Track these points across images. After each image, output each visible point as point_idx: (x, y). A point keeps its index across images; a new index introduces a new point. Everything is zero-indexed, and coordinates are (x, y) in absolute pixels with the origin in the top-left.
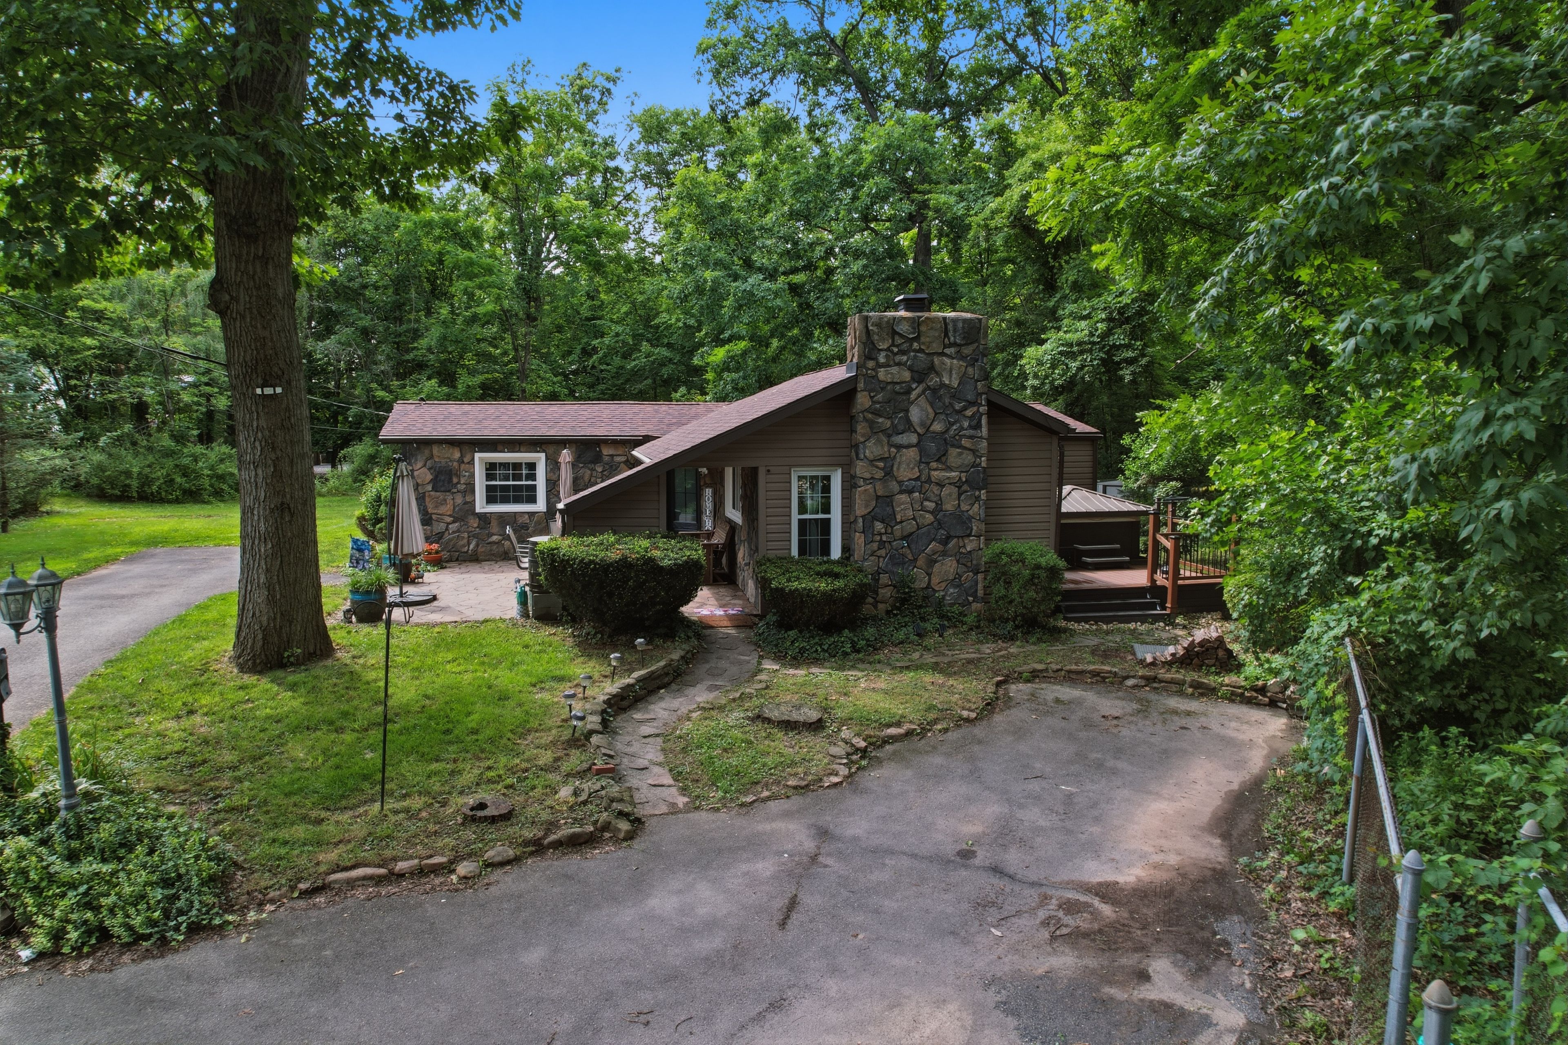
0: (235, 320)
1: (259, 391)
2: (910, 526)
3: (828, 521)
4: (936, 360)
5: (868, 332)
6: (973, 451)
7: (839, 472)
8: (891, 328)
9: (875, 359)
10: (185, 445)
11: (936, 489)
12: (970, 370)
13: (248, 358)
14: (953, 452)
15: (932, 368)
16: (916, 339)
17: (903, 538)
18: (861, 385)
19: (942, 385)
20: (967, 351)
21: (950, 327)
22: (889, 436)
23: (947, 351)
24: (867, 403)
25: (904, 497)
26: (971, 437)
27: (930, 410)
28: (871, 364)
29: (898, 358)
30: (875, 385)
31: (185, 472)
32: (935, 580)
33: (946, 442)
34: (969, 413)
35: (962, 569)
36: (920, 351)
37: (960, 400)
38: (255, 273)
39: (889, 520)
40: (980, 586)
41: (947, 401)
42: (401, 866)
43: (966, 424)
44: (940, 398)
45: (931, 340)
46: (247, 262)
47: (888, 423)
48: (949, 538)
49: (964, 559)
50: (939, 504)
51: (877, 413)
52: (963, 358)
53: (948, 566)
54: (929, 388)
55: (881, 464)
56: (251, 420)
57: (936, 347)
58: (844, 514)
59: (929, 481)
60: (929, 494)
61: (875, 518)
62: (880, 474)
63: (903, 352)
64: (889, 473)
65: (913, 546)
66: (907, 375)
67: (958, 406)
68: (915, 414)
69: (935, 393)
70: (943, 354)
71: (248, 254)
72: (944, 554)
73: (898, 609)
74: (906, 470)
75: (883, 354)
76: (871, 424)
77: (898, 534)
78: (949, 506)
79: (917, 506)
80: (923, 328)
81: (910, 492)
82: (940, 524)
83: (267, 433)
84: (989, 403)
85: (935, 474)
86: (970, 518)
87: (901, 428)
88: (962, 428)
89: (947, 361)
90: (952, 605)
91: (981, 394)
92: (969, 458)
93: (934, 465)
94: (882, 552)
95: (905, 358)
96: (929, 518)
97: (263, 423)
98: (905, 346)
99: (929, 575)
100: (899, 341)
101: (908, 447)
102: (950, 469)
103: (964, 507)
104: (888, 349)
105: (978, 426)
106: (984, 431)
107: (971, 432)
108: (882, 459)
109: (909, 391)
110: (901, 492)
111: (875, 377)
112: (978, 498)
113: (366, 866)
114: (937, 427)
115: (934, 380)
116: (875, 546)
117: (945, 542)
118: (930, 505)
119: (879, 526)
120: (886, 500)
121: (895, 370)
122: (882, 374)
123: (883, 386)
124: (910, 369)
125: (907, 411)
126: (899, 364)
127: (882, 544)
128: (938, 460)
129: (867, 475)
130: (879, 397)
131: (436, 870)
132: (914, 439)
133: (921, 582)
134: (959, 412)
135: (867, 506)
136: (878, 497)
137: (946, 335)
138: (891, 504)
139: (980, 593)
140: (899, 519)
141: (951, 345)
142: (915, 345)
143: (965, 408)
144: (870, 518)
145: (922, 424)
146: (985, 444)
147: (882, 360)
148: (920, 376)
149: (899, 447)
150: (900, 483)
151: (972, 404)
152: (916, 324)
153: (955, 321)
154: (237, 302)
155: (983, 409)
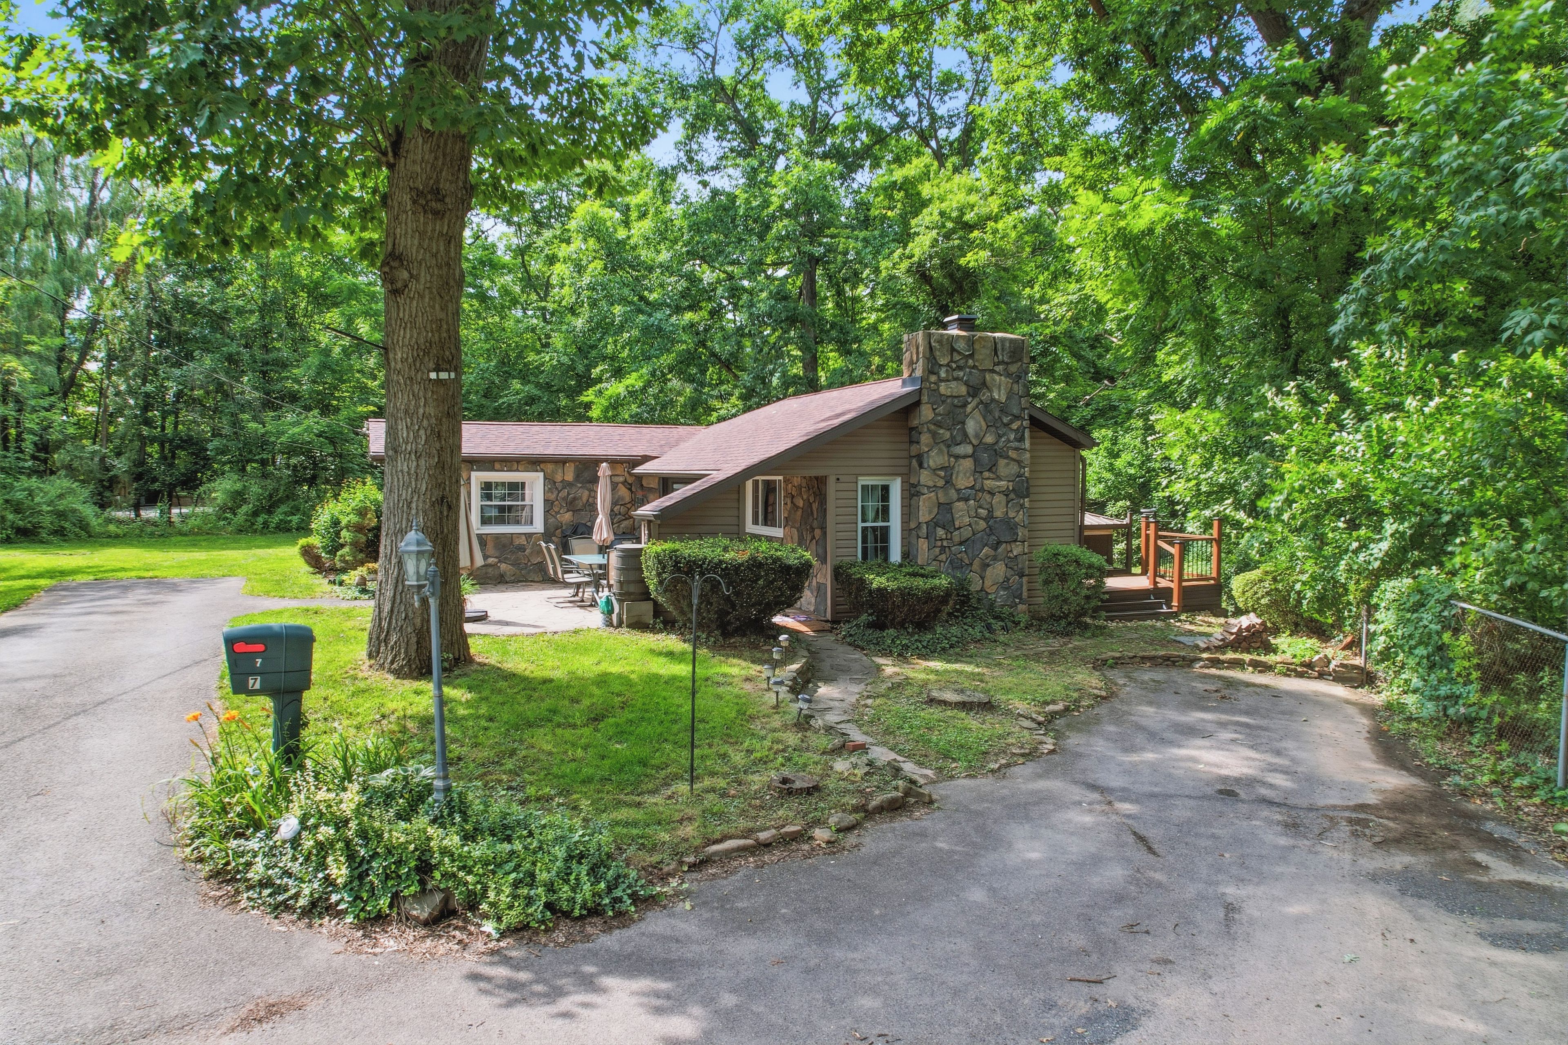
0: (412, 299)
1: (433, 375)
2: (967, 533)
3: (887, 528)
4: (988, 376)
5: (931, 348)
6: (1019, 462)
7: (899, 481)
8: (950, 344)
9: (937, 374)
10: (17, 480)
11: (988, 497)
12: (1015, 386)
13: (422, 341)
14: (1002, 462)
15: (984, 384)
16: (971, 356)
17: (961, 543)
18: (925, 398)
19: (993, 400)
20: (1013, 368)
21: (999, 346)
22: (949, 446)
23: (997, 368)
24: (931, 416)
25: (960, 505)
26: (1017, 449)
27: (983, 424)
28: (933, 378)
29: (956, 374)
30: (938, 399)
31: (18, 509)
32: (988, 583)
33: (996, 453)
34: (1015, 426)
35: (1010, 572)
36: (975, 367)
37: (1007, 414)
38: (438, 252)
39: (949, 525)
40: (1025, 588)
41: (997, 414)
42: (763, 836)
43: (1012, 437)
44: (990, 412)
45: (983, 356)
46: (431, 239)
47: (947, 435)
48: (999, 543)
49: (1011, 562)
50: (990, 511)
51: (939, 425)
52: (1009, 375)
53: (998, 571)
54: (981, 402)
55: (942, 473)
56: (417, 407)
57: (988, 365)
58: (905, 522)
59: (982, 490)
60: (982, 502)
61: (937, 525)
62: (941, 483)
63: (960, 368)
64: (948, 482)
65: (970, 551)
66: (963, 390)
67: (1006, 420)
68: (971, 426)
69: (986, 407)
70: (993, 371)
71: (434, 230)
72: (995, 558)
73: (958, 611)
74: (963, 481)
75: (944, 369)
76: (934, 435)
77: (957, 539)
78: (999, 513)
79: (973, 513)
80: (977, 346)
81: (967, 500)
82: (991, 530)
83: (433, 421)
84: (1031, 418)
85: (987, 482)
86: (1016, 525)
87: (959, 439)
88: (1009, 441)
89: (997, 378)
90: (1003, 606)
91: (1023, 409)
92: (1014, 468)
93: (986, 474)
94: (943, 557)
95: (961, 374)
96: (982, 524)
97: (431, 410)
98: (962, 363)
99: (982, 578)
100: (957, 357)
101: (965, 457)
102: (999, 478)
103: (1012, 514)
104: (948, 365)
105: (1021, 439)
106: (1027, 444)
107: (1017, 444)
108: (941, 469)
109: (964, 406)
110: (959, 500)
111: (937, 390)
112: (1022, 506)
113: (730, 838)
114: (989, 439)
115: (985, 396)
116: (937, 550)
117: (996, 547)
118: (983, 512)
119: (941, 532)
120: (945, 508)
121: (953, 384)
122: (943, 388)
123: (943, 398)
124: (966, 384)
125: (963, 423)
126: (956, 379)
127: (943, 548)
128: (990, 470)
129: (931, 484)
130: (941, 409)
131: (796, 837)
132: (969, 449)
133: (975, 587)
134: (1006, 425)
135: (930, 512)
136: (940, 504)
137: (996, 353)
138: (950, 511)
139: (1025, 594)
140: (957, 524)
141: (998, 364)
142: (970, 362)
143: (1011, 422)
144: (934, 524)
145: (977, 436)
146: (1028, 455)
147: (943, 375)
148: (974, 391)
149: (957, 457)
150: (958, 491)
151: (1017, 417)
152: (971, 342)
153: (1003, 340)
154: (417, 280)
155: (1026, 423)
